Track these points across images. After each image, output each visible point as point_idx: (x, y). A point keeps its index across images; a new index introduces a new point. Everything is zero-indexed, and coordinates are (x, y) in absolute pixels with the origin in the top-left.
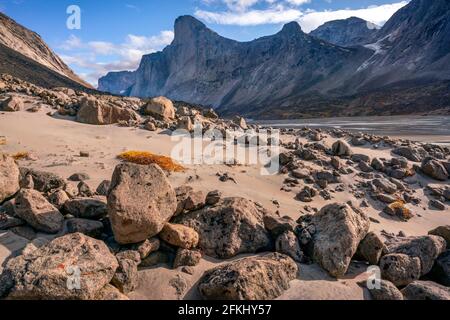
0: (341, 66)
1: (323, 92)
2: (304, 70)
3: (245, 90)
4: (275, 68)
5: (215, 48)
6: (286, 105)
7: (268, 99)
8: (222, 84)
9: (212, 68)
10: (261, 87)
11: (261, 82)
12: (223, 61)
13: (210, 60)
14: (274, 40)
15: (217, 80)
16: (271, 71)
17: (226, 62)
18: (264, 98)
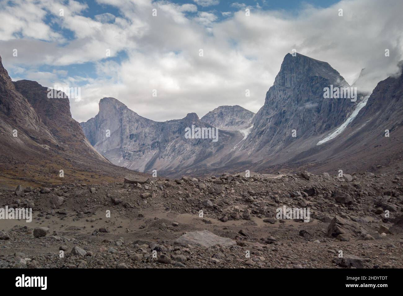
0: (223, 147)
1: (209, 165)
2: (201, 148)
3: (161, 159)
4: (182, 145)
5: (136, 125)
6: (188, 172)
7: (178, 166)
8: (144, 153)
9: (135, 141)
10: (174, 157)
11: (173, 154)
12: (143, 136)
13: (133, 135)
14: (182, 123)
15: (140, 151)
16: (180, 146)
17: (146, 137)
18: (176, 166)
